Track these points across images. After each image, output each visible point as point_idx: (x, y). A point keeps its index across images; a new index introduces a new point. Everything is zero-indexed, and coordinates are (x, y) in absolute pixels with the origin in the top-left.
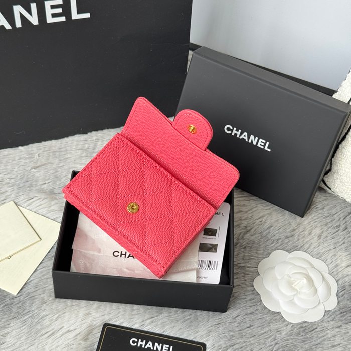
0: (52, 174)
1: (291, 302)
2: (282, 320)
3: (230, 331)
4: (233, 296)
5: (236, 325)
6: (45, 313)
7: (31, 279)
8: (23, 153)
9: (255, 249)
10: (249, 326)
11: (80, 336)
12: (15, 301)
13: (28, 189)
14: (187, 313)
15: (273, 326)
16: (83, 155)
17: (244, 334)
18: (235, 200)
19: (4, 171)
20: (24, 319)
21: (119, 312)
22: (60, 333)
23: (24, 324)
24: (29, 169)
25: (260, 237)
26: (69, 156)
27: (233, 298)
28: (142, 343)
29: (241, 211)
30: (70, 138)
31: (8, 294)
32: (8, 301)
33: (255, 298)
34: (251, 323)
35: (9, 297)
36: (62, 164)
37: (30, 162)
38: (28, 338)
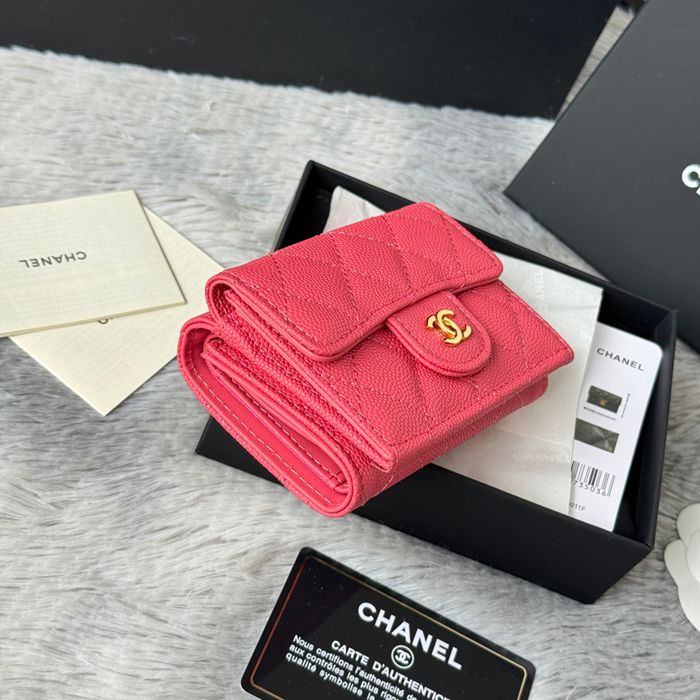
0: (238, 159)
5: (615, 642)
6: (168, 479)
7: (149, 388)
8: (176, 88)
10: (643, 651)
11: (247, 559)
12: (102, 427)
13: (175, 174)
14: (504, 581)
16: (316, 139)
17: (630, 669)
19: (127, 115)
20: (116, 478)
22: (197, 538)
23: (114, 491)
24: (185, 129)
25: (693, 452)
26: (282, 130)
28: (385, 621)
31: (86, 408)
32: (83, 424)
33: (665, 590)
34: (649, 647)
35: (88, 416)
36: (262, 144)
37: (191, 115)
38: (119, 528)
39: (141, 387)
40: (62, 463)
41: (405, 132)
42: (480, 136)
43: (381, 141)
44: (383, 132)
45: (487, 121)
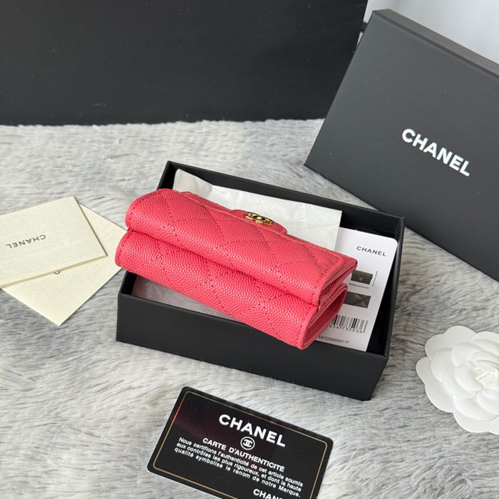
0: (137, 169)
1: (472, 402)
2: (454, 424)
3: (373, 428)
4: (383, 380)
5: (383, 421)
6: (99, 357)
7: (86, 307)
8: (97, 134)
9: (424, 318)
10: (402, 424)
11: (147, 397)
12: (58, 332)
13: (97, 183)
14: (311, 393)
15: (440, 432)
16: (185, 151)
17: (393, 435)
19: (68, 154)
20: (67, 360)
21: (208, 374)
22: (117, 388)
23: (67, 367)
24: (103, 157)
25: (434, 303)
26: (164, 149)
27: (383, 382)
28: (236, 424)
29: (411, 263)
30: (169, 125)
31: (48, 322)
32: (46, 331)
33: (416, 387)
34: (406, 422)
35: (49, 327)
36: (152, 159)
37: (107, 148)
38: (69, 387)
39: (81, 307)
40: (34, 354)
41: (241, 138)
42: (290, 134)
43: (227, 146)
44: (228, 141)
45: (295, 125)
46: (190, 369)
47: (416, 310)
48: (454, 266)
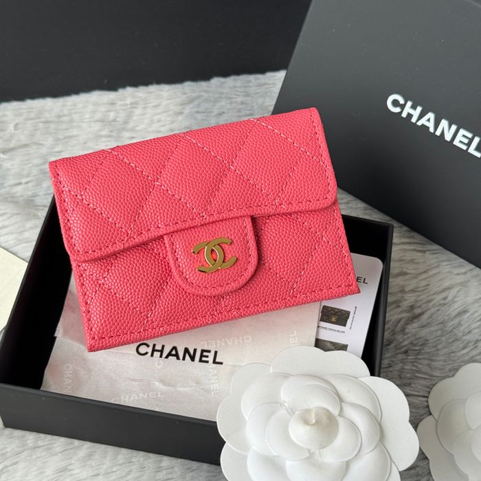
0: (38, 165)
9: (426, 356)
16: (104, 133)
18: (394, 249)
21: (129, 472)
25: (439, 333)
26: (75, 132)
29: (406, 274)
33: (418, 466)
41: (178, 109)
42: (245, 96)
43: (159, 121)
44: (159, 114)
45: (250, 81)
46: (105, 467)
47: (415, 345)
48: (465, 273)
